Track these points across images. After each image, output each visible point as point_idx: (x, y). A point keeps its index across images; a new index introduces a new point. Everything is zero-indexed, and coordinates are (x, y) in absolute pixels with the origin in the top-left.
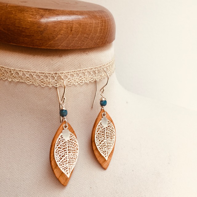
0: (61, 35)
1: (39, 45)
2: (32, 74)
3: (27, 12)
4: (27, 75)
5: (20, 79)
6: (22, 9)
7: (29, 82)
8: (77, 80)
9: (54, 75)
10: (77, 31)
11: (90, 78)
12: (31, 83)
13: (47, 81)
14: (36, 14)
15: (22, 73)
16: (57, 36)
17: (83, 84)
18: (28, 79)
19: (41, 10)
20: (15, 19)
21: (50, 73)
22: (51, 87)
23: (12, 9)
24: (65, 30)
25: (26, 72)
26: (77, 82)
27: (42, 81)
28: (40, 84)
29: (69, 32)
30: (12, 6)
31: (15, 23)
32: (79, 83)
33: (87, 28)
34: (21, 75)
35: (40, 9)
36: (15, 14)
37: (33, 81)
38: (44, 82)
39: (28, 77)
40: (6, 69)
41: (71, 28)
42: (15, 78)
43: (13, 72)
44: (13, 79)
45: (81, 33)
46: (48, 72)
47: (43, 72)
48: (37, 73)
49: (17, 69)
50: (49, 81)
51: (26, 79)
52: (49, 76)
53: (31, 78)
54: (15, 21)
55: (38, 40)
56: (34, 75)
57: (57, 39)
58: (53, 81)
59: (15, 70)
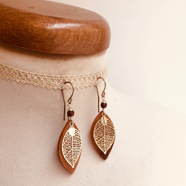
0: (69, 42)
1: (49, 50)
2: (40, 77)
3: (39, 19)
4: (35, 78)
5: (28, 80)
6: (34, 17)
7: (36, 84)
8: (79, 84)
9: (59, 78)
10: (82, 39)
11: (89, 83)
12: (38, 85)
13: (53, 83)
14: (47, 22)
15: (30, 75)
16: (65, 43)
17: (83, 87)
18: (36, 81)
19: (51, 19)
20: (28, 26)
21: (56, 77)
22: (56, 89)
23: (25, 16)
24: (73, 37)
25: (34, 75)
26: (79, 86)
27: (48, 83)
28: (47, 86)
29: (76, 39)
30: (24, 13)
31: (28, 29)
32: (80, 86)
33: (91, 37)
34: (29, 78)
35: (51, 17)
36: (28, 20)
37: (40, 83)
38: (50, 85)
39: (36, 80)
40: (15, 71)
41: (78, 36)
42: (24, 80)
43: (21, 74)
44: (22, 81)
45: (85, 41)
46: (54, 76)
47: (50, 75)
48: (45, 76)
49: (26, 72)
50: (55, 84)
51: (34, 81)
52: (55, 79)
53: (38, 81)
54: (28, 27)
55: (48, 45)
56: (41, 78)
57: (65, 45)
58: (59, 84)
59: (24, 72)
